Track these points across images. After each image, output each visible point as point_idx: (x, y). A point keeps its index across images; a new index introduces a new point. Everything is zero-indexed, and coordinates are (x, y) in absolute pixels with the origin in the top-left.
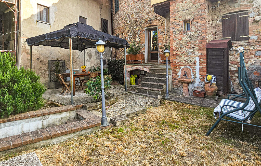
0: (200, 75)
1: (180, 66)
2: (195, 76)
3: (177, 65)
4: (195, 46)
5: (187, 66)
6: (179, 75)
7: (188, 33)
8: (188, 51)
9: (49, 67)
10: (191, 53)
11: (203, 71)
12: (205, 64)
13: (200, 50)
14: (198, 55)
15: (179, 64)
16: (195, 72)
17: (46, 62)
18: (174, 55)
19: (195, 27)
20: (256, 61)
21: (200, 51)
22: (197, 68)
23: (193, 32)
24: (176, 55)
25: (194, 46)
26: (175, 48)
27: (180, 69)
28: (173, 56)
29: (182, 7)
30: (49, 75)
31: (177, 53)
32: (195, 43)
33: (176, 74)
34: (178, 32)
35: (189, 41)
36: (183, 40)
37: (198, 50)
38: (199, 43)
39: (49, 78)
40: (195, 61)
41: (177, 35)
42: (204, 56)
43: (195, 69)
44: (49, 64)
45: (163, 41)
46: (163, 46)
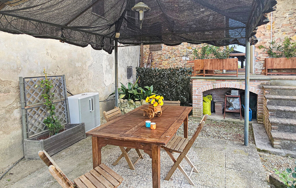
9: (23, 98)
17: (12, 83)
30: (22, 121)
39: (22, 128)
44: (22, 88)
45: (264, 35)
46: (265, 43)
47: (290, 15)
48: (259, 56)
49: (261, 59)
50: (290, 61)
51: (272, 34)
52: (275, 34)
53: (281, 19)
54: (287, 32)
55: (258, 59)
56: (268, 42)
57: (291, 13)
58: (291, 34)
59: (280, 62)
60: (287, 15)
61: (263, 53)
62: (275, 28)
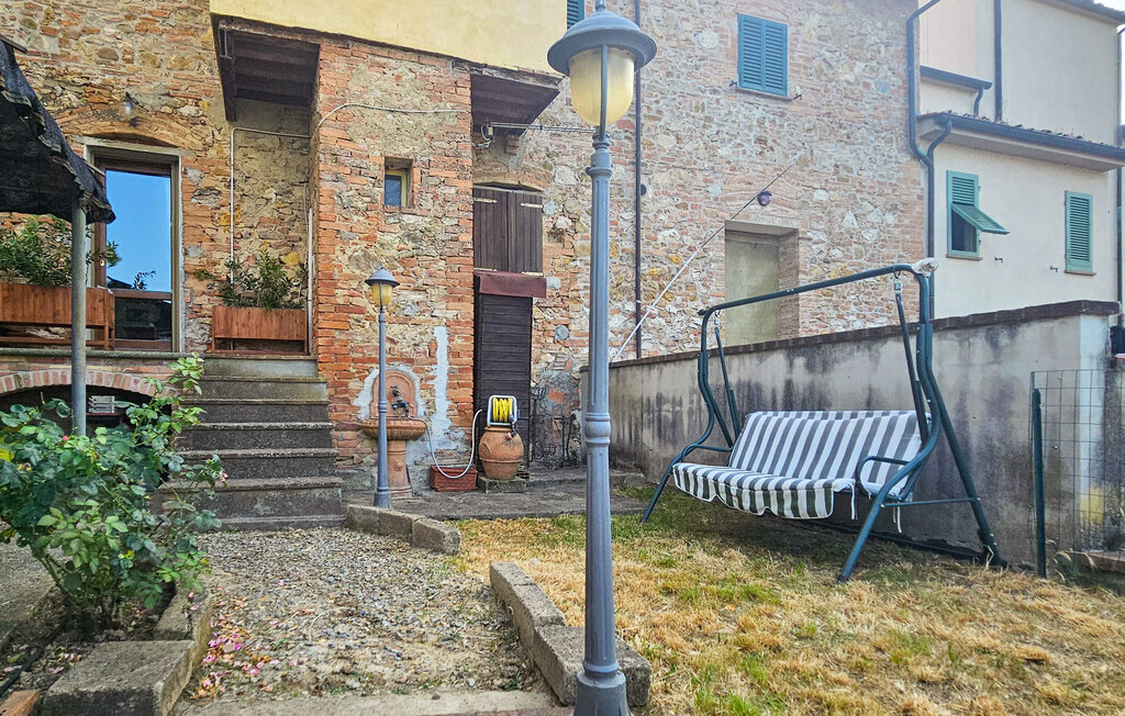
0: (450, 403)
1: (368, 365)
2: (430, 405)
3: (355, 360)
4: (434, 279)
5: (397, 363)
6: (359, 408)
7: (405, 217)
8: (405, 296)
10: (416, 308)
11: (463, 386)
12: (470, 356)
13: (452, 296)
14: (445, 320)
15: (361, 355)
16: (431, 390)
18: (338, 308)
19: (435, 197)
20: (556, 357)
21: (451, 304)
22: (437, 373)
23: (427, 219)
24: (348, 308)
25: (429, 281)
26: (346, 275)
27: (367, 379)
28: (332, 315)
29: (379, 94)
31: (355, 301)
32: (434, 268)
33: (347, 401)
34: (360, 204)
35: (410, 254)
36: (382, 245)
37: (446, 298)
38: (451, 267)
40: (433, 345)
41: (355, 218)
42: (467, 322)
43: (433, 378)
45: (212, 240)
46: (215, 264)
47: (279, 197)
48: (198, 300)
49: (204, 312)
50: (274, 319)
51: (235, 241)
52: (242, 243)
53: (258, 202)
54: (273, 242)
55: (195, 312)
56: (222, 262)
57: (280, 191)
58: (283, 249)
59: (249, 318)
60: (271, 194)
61: (209, 294)
62: (242, 225)
